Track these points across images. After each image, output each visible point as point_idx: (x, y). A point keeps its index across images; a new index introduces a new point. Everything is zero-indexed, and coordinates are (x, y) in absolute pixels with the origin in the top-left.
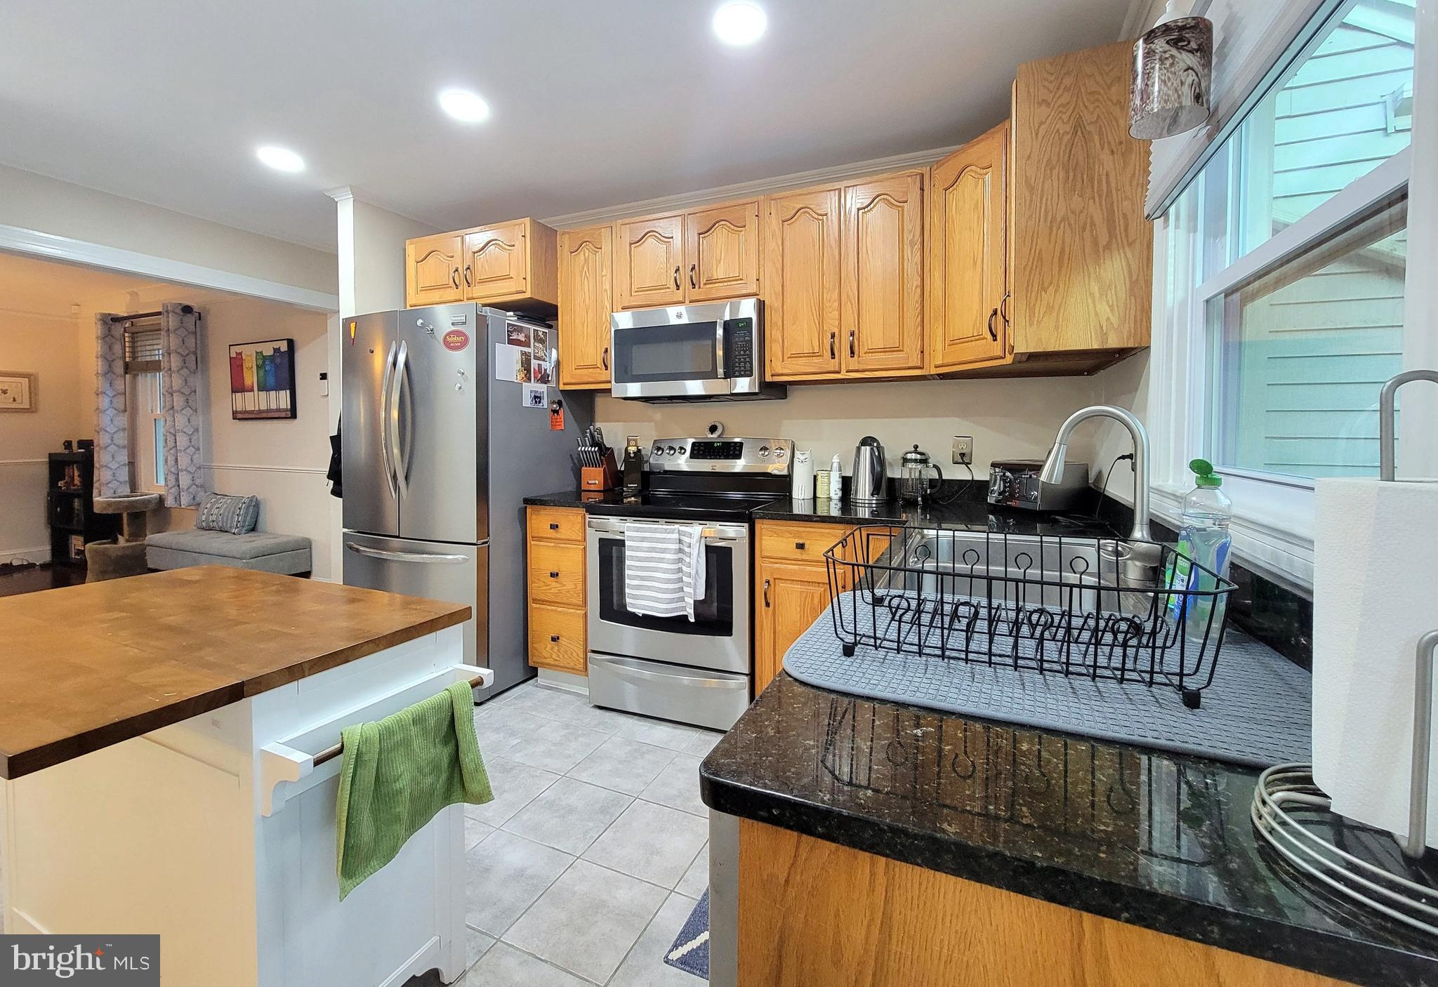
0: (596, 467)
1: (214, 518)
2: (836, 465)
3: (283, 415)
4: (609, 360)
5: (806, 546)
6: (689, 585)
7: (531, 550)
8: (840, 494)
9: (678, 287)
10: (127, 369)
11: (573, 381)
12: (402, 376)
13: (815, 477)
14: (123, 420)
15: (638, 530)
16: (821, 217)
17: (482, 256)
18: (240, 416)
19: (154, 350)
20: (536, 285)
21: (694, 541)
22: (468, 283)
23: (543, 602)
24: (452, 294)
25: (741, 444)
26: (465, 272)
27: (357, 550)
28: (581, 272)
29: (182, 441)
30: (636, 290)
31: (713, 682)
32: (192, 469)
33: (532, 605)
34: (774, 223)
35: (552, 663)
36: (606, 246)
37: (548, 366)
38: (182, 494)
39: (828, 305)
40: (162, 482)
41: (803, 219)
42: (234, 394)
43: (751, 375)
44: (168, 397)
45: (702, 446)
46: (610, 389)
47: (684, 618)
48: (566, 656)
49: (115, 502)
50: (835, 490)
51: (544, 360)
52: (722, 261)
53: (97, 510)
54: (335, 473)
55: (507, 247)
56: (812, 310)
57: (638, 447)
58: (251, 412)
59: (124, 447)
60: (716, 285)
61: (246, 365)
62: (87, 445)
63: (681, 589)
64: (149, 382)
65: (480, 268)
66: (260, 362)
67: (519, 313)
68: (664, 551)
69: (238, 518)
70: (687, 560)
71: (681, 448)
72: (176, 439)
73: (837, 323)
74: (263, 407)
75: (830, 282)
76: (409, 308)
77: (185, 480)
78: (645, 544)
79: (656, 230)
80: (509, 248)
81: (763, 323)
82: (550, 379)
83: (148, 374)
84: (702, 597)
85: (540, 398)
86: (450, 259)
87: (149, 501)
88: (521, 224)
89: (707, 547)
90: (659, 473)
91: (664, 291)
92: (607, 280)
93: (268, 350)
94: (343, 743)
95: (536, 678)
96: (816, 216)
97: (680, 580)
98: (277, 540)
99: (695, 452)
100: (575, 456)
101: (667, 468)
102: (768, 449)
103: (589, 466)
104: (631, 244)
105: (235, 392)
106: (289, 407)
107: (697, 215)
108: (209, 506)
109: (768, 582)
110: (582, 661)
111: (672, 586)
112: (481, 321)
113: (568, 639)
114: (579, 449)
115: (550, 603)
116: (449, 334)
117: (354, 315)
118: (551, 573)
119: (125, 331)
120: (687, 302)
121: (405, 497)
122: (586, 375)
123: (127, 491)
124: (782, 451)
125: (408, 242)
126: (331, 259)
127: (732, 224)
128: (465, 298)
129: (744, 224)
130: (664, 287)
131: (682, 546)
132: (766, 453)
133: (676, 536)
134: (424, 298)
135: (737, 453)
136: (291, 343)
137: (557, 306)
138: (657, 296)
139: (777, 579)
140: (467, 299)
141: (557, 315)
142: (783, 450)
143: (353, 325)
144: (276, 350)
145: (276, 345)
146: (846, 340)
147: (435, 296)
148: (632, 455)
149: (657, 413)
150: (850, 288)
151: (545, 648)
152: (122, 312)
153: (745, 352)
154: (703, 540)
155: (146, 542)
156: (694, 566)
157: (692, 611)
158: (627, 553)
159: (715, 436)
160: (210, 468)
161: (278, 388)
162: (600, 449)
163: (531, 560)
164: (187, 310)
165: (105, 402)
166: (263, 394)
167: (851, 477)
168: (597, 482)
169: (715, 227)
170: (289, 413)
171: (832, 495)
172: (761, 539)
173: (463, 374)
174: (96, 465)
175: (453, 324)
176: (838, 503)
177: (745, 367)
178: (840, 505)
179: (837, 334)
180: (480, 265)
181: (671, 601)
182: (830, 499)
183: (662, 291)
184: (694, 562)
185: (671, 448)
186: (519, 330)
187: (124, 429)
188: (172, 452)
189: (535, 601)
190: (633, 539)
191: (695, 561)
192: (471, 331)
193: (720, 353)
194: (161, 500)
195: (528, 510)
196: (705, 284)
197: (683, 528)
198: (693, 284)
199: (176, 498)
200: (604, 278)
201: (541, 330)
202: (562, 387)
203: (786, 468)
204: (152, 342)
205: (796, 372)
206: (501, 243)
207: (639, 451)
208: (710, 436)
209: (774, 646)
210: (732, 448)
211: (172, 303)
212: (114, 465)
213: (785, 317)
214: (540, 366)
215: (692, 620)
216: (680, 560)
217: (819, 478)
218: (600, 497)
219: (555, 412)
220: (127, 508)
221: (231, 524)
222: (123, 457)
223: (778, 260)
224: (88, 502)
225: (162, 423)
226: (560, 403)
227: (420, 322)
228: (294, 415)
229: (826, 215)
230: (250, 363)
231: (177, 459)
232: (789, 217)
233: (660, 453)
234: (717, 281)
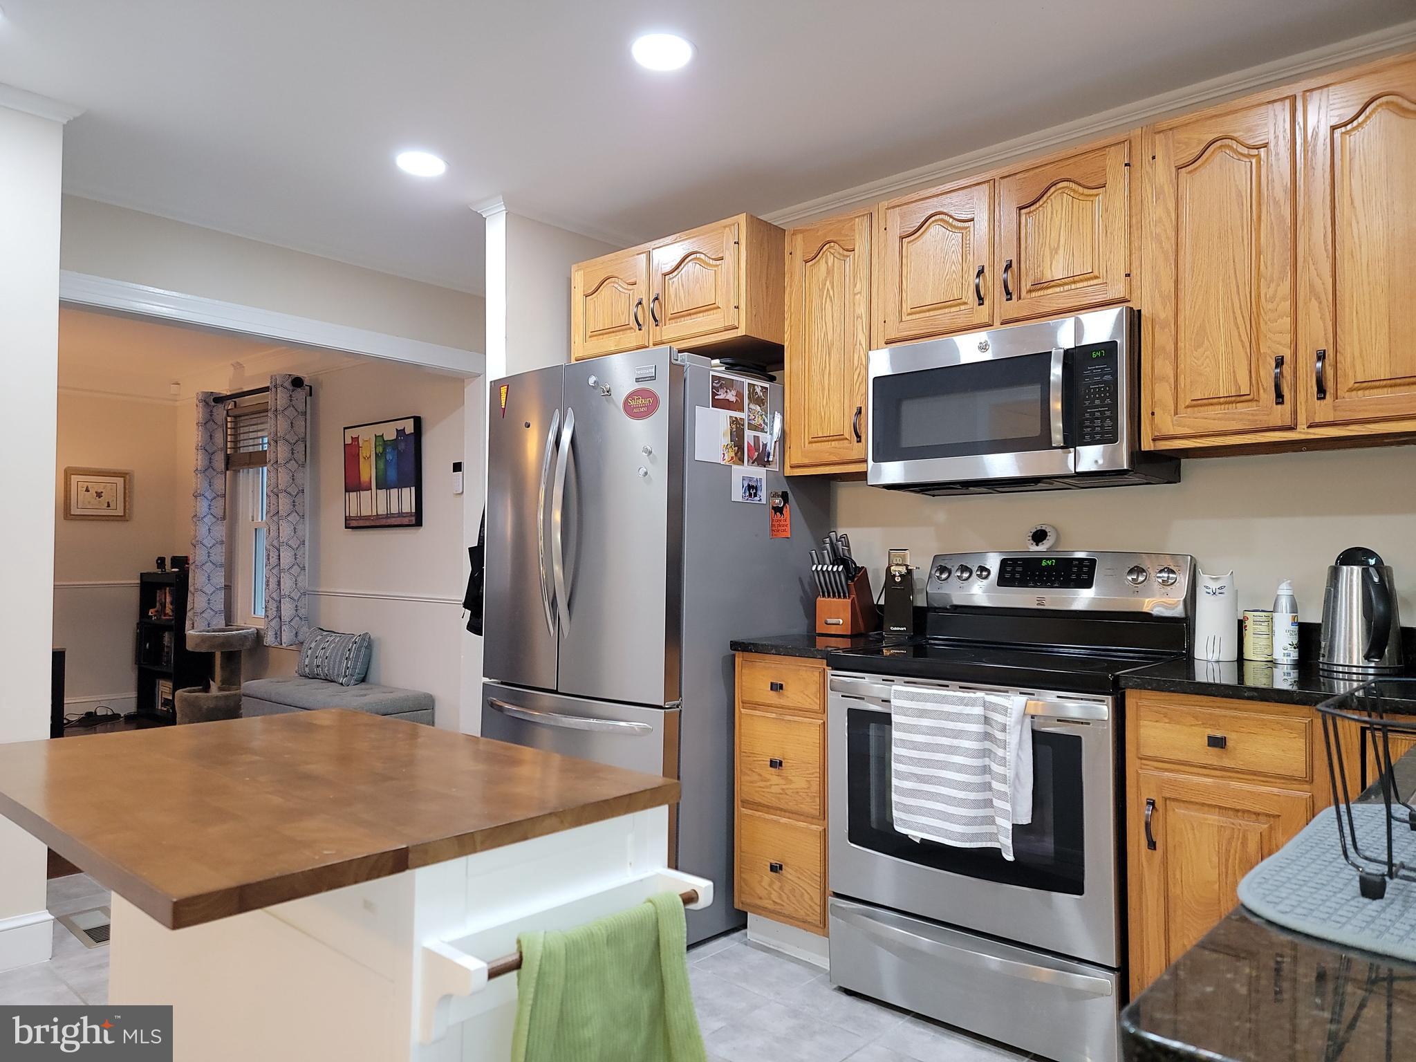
0: (839, 597)
1: (319, 661)
2: (1284, 603)
3: (406, 521)
4: (863, 425)
5: (1229, 744)
6: (1002, 796)
7: (740, 725)
8: (1294, 655)
9: (981, 300)
10: (229, 462)
11: (806, 461)
12: (567, 461)
13: (1241, 625)
14: (220, 531)
15: (913, 697)
16: (1255, 152)
17: (675, 280)
18: (354, 523)
19: (258, 438)
20: (753, 317)
21: (1011, 721)
22: (656, 320)
23: (757, 806)
24: (633, 338)
25: (1092, 562)
26: (652, 305)
27: (501, 709)
28: (821, 290)
29: (287, 557)
30: (909, 311)
31: (1045, 973)
32: (296, 595)
33: (740, 811)
34: (1162, 173)
35: (769, 907)
36: (861, 246)
37: (769, 439)
38: (283, 627)
39: (1270, 306)
40: (261, 613)
41: (1218, 161)
42: (347, 494)
43: (1113, 439)
44: (273, 498)
45: (1019, 566)
46: (866, 473)
47: (992, 855)
48: (792, 898)
49: (210, 637)
50: (1284, 646)
51: (763, 431)
52: (1062, 249)
53: (190, 646)
54: (473, 601)
55: (711, 262)
56: (1235, 318)
57: (907, 566)
58: (367, 518)
59: (221, 566)
60: (1050, 291)
61: (364, 453)
62: (181, 562)
63: (988, 803)
64: (251, 481)
65: (673, 296)
66: (380, 449)
67: (728, 360)
68: (958, 734)
69: (347, 663)
70: (1000, 752)
71: (982, 569)
72: (279, 556)
73: (1287, 338)
74: (382, 510)
75: (1273, 264)
76: (573, 362)
77: (287, 610)
78: (926, 722)
79: (945, 211)
80: (715, 263)
81: (1136, 348)
82: (771, 459)
83: (251, 470)
84: (1026, 819)
85: (756, 488)
86: (630, 287)
87: (245, 637)
88: (734, 225)
89: (1035, 733)
90: (944, 609)
91: (957, 309)
92: (861, 301)
93: (390, 433)
94: (521, 953)
95: (743, 931)
96: (1245, 151)
97: (987, 787)
98: (390, 696)
99: (1007, 576)
100: (806, 581)
101: (956, 602)
102: (1143, 571)
103: (829, 596)
104: (902, 238)
105: (349, 492)
106: (414, 511)
107: (1018, 176)
108: (313, 645)
109: (1152, 803)
110: (818, 909)
111: (972, 796)
112: (676, 372)
113: (796, 871)
114: (814, 568)
115: (768, 808)
116: (631, 396)
117: (505, 376)
118: (771, 761)
119: (228, 415)
120: (997, 323)
121: (566, 634)
122: (827, 451)
123: (222, 624)
124: (1171, 575)
125: (574, 268)
126: (476, 303)
127: (1080, 185)
128: (651, 344)
129: (1102, 182)
130: (958, 302)
131: (989, 729)
132: (1141, 579)
133: (978, 710)
134: (594, 347)
135: (1085, 577)
136: (418, 421)
137: (783, 346)
138: (944, 319)
139: (1170, 799)
140: (654, 345)
141: (782, 361)
142: (1173, 572)
143: (504, 390)
144: (400, 432)
145: (400, 425)
146: (1308, 368)
147: (609, 343)
148: (898, 579)
149: (941, 509)
150: (1316, 272)
151: (760, 882)
152: (224, 390)
153: (1103, 400)
154: (1028, 720)
155: (242, 691)
156: (1013, 765)
157: (1009, 842)
158: (895, 734)
159: (1042, 547)
160: (316, 594)
161: (400, 485)
162: (847, 568)
163: (740, 738)
164: (297, 382)
165: (203, 506)
166: (382, 493)
167: (1319, 625)
168: (841, 621)
169: (1049, 194)
170: (413, 518)
171: (1279, 655)
172: (1137, 727)
173: (650, 452)
174: (191, 588)
175: (637, 380)
176: (1289, 671)
177: (1102, 427)
178: (1294, 674)
179: (1287, 359)
180: (672, 291)
181: (972, 821)
182: (1273, 663)
183: (953, 309)
184: (1011, 756)
185: (964, 569)
186: (729, 385)
187: (222, 542)
188: (274, 571)
189: (745, 803)
190: (904, 711)
191: (1014, 754)
192: (661, 388)
193: (1056, 406)
194: (259, 636)
195: (738, 661)
196: (1030, 291)
197: (993, 698)
198: (1008, 293)
199: (276, 634)
200: (858, 297)
201: (759, 384)
202: (789, 472)
203: (1181, 603)
204: (255, 428)
205: (1201, 430)
206: (702, 256)
207: (909, 572)
208: (1034, 548)
209: (1167, 923)
210: (1075, 569)
211: (279, 374)
212: (209, 589)
213: (1181, 335)
214: (756, 439)
215: (1009, 857)
216: (986, 753)
217: (1249, 624)
218: (846, 643)
219: (778, 510)
220: (222, 645)
221: (338, 671)
222: (220, 580)
223: (1168, 238)
224: (181, 637)
225: (263, 533)
226: (785, 496)
227: (592, 380)
228: (419, 523)
229: (1265, 145)
230: (368, 451)
231: (279, 582)
232: (1191, 158)
233: (944, 576)
234: (1052, 283)
